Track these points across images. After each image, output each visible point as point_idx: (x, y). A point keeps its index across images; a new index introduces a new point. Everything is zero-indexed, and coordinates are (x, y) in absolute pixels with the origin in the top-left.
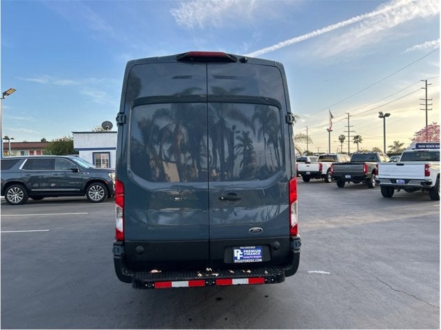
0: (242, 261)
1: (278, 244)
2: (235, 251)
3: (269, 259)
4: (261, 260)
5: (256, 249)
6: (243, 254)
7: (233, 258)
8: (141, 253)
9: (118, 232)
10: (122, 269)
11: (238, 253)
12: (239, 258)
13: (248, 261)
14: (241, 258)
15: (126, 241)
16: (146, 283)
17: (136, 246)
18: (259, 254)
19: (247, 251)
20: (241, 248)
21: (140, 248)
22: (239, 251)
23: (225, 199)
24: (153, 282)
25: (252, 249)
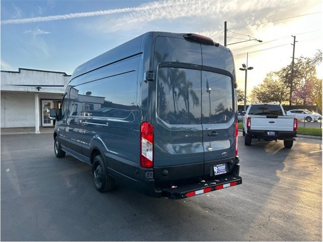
3: (229, 171)
4: (226, 172)
5: (222, 165)
6: (218, 170)
7: (214, 172)
8: (167, 175)
11: (215, 169)
12: (216, 172)
13: (220, 173)
14: (218, 172)
15: (155, 168)
18: (225, 168)
19: (219, 167)
20: (217, 166)
23: (211, 135)
24: (186, 194)
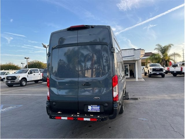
0: (91, 111)
1: (107, 104)
2: (89, 107)
3: (103, 111)
4: (99, 111)
5: (97, 106)
6: (92, 108)
7: (88, 109)
8: (55, 105)
9: (48, 97)
10: (49, 111)
11: (90, 108)
12: (90, 110)
13: (94, 111)
14: (91, 110)
15: (50, 100)
16: (53, 117)
17: (53, 103)
18: (99, 108)
19: (94, 107)
21: (54, 103)
22: (91, 107)
23: (84, 85)
25: (96, 106)
